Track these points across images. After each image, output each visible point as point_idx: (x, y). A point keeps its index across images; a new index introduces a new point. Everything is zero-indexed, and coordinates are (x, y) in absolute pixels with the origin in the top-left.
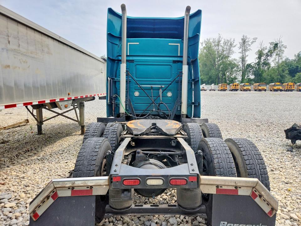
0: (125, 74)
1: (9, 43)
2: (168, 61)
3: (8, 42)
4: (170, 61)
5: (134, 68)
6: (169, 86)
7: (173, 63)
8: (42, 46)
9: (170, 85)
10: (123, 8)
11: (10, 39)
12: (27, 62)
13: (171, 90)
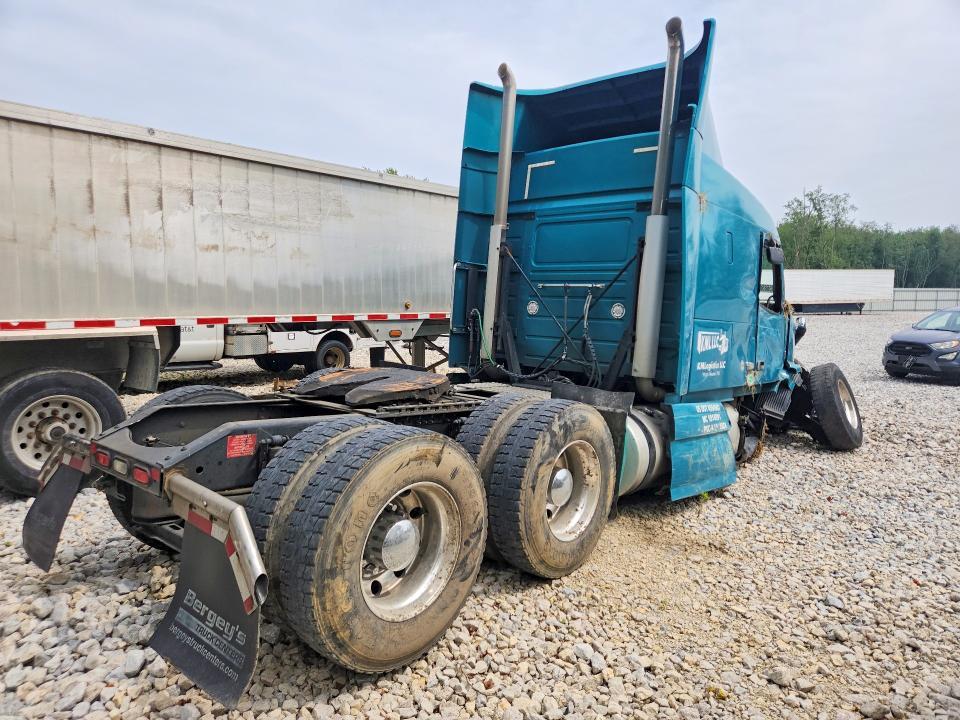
0: (497, 253)
1: (221, 203)
2: (625, 206)
3: (218, 203)
4: (629, 206)
5: (535, 234)
6: (611, 285)
7: (638, 210)
8: (320, 201)
9: (615, 280)
10: (504, 73)
11: (223, 196)
12: (267, 237)
13: (623, 298)
